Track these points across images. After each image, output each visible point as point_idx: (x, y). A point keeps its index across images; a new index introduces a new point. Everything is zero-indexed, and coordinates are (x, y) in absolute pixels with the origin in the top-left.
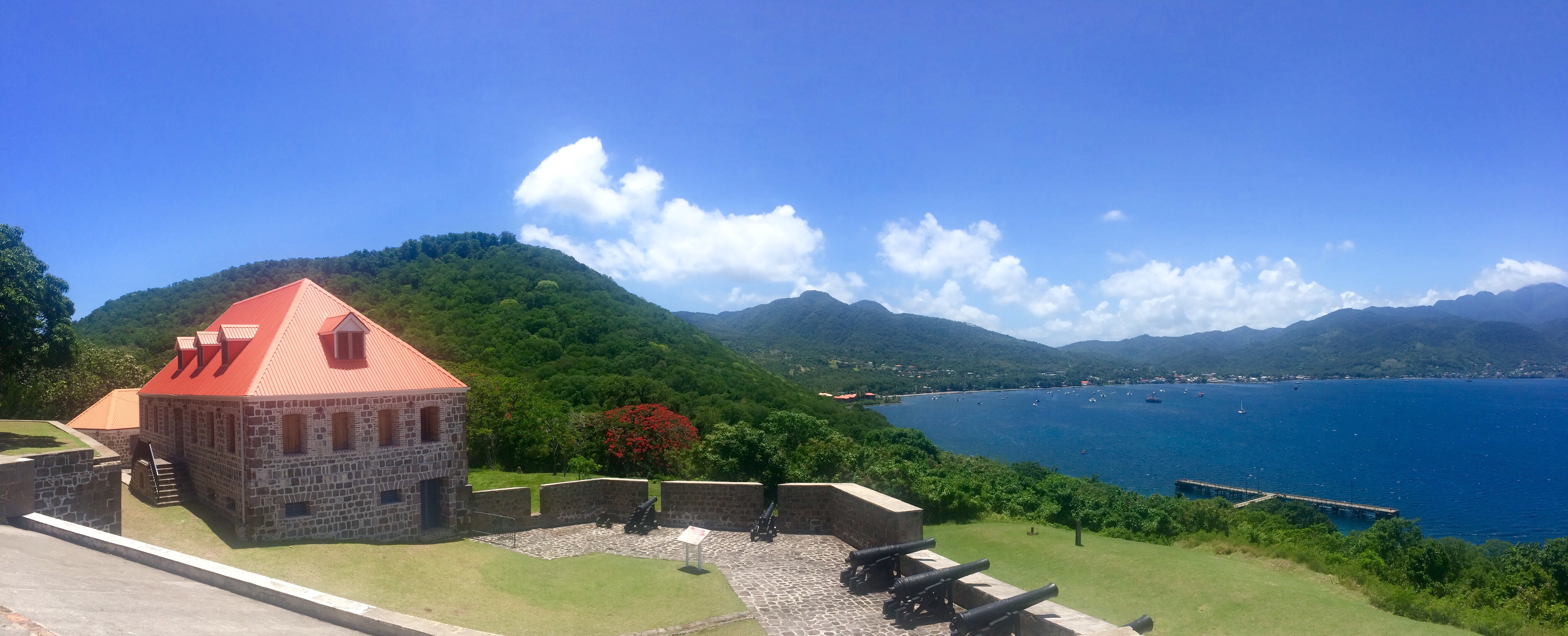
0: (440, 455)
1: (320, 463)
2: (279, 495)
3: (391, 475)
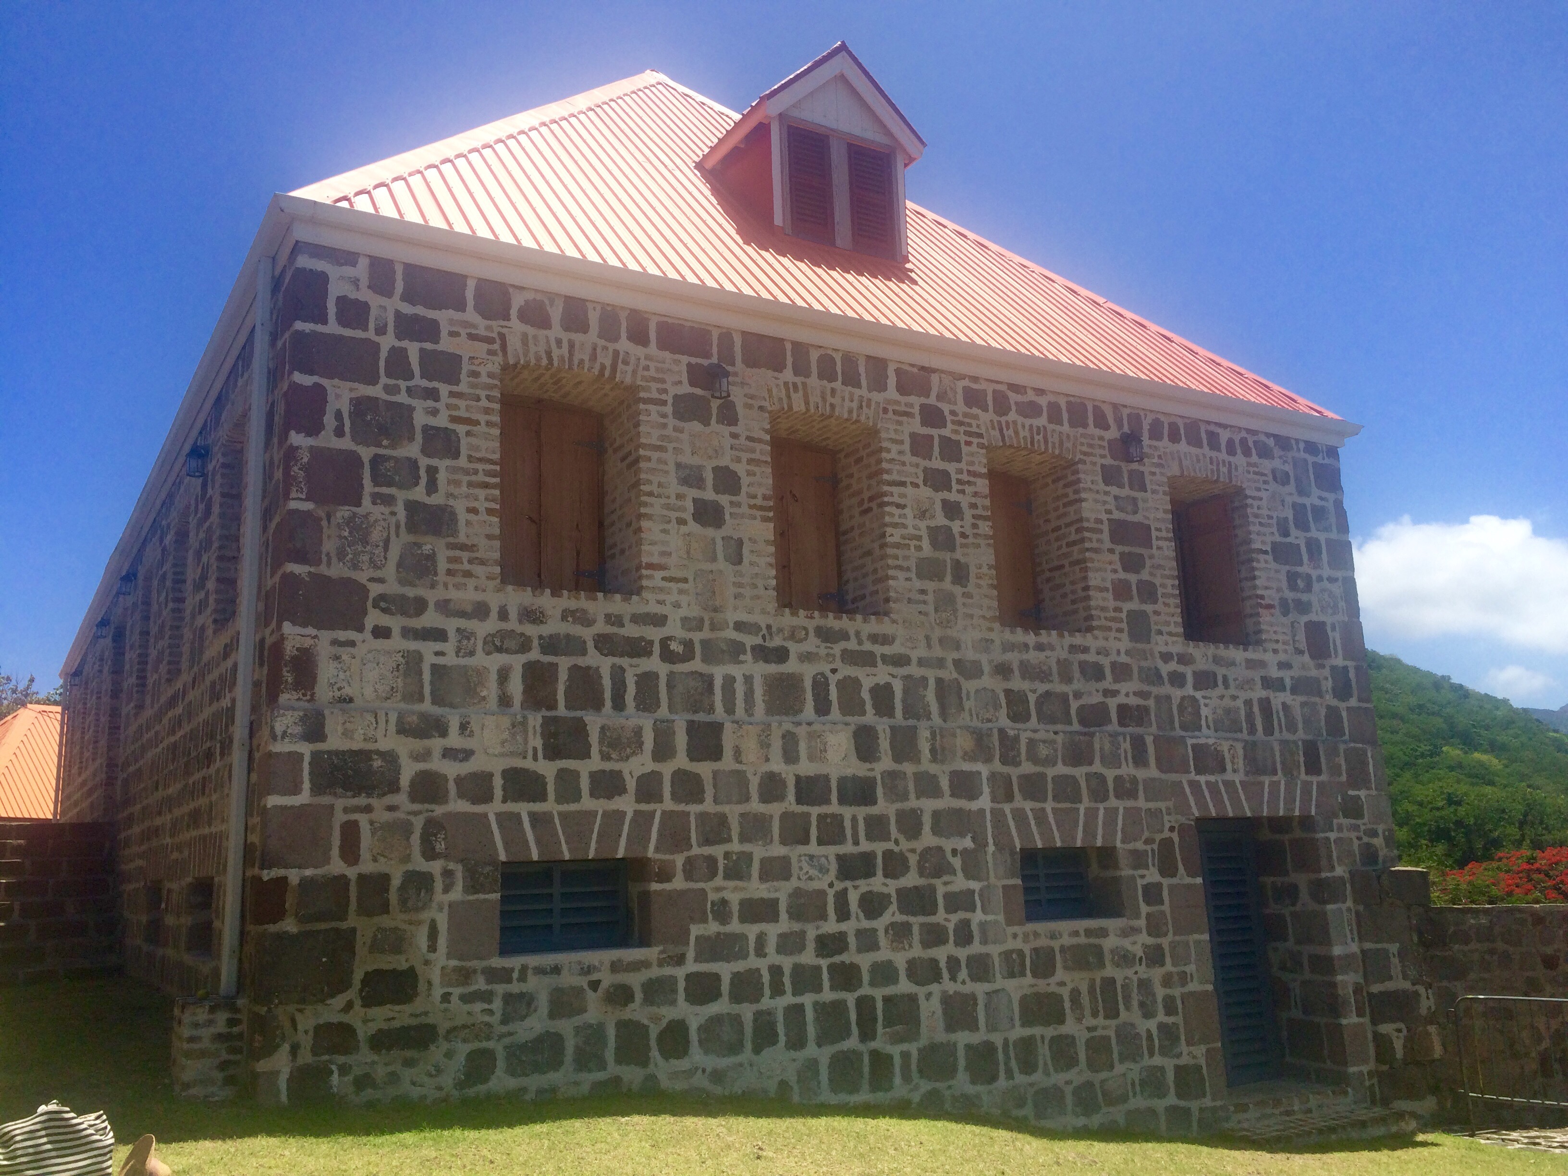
1: (711, 653)
2: (462, 806)
3: (1061, 769)
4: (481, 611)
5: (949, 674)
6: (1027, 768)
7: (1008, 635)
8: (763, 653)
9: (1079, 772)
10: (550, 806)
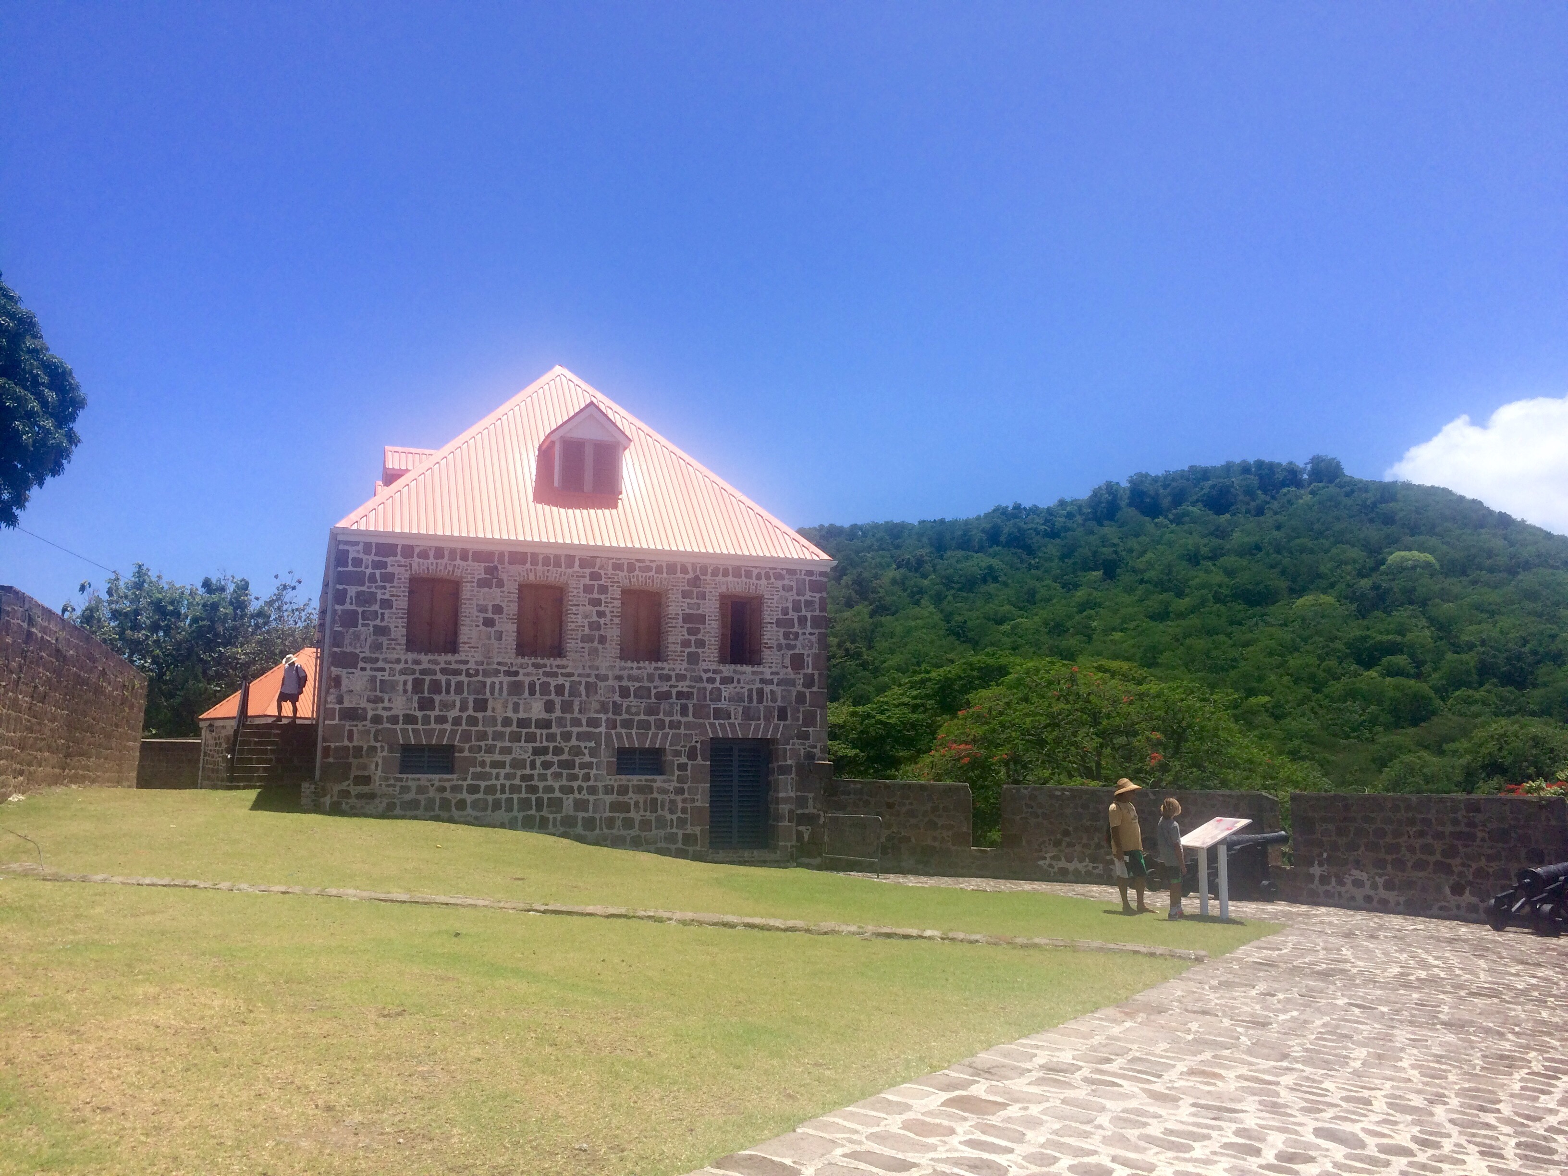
0: (760, 692)
1: (486, 673)
2: (389, 726)
3: (642, 717)
4: (398, 661)
5: (592, 680)
6: (625, 716)
7: (623, 664)
8: (508, 673)
9: (652, 719)
10: (419, 726)
